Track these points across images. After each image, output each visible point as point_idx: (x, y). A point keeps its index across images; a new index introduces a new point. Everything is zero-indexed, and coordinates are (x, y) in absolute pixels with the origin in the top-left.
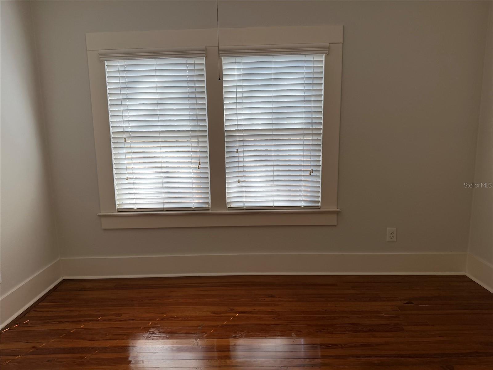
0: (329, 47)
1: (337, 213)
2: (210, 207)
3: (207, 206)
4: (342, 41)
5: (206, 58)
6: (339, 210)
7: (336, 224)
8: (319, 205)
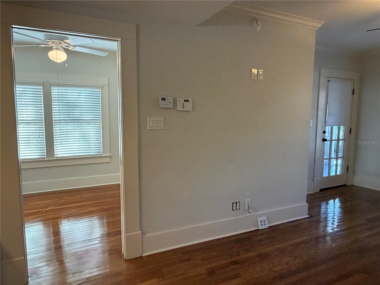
0: (102, 86)
1: (110, 156)
2: (46, 157)
3: (44, 157)
4: (108, 84)
5: (43, 86)
6: (111, 155)
7: (109, 161)
8: (102, 153)
